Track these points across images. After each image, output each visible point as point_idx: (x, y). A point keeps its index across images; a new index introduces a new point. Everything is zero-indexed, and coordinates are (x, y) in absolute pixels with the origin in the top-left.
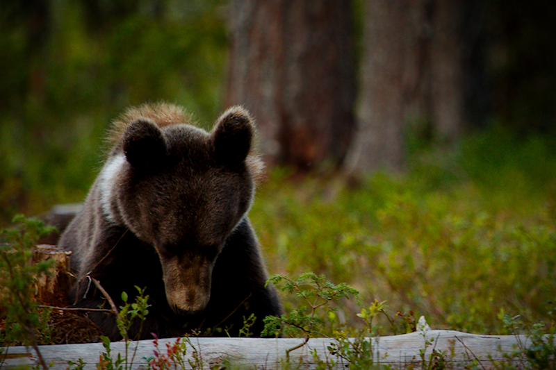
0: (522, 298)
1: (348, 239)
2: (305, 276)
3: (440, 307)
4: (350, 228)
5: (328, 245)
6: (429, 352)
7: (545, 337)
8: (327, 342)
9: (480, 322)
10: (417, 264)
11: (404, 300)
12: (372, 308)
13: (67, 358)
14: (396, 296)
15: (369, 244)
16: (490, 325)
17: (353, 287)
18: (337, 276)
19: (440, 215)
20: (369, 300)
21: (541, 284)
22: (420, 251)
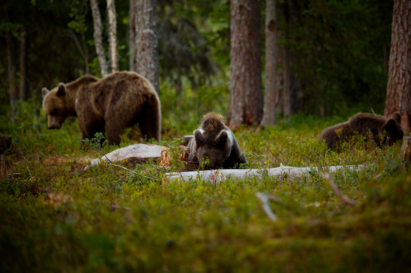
0: (307, 158)
1: (261, 143)
2: (250, 153)
3: (286, 160)
4: (262, 140)
5: (256, 144)
6: (283, 172)
7: (314, 168)
8: (257, 170)
9: (296, 164)
10: (280, 149)
11: (276, 159)
12: (268, 161)
13: (188, 175)
14: (274, 158)
15: (267, 144)
16: (299, 165)
17: (263, 156)
18: (259, 153)
19: (285, 136)
20: (267, 159)
21: (312, 154)
22: (280, 146)
